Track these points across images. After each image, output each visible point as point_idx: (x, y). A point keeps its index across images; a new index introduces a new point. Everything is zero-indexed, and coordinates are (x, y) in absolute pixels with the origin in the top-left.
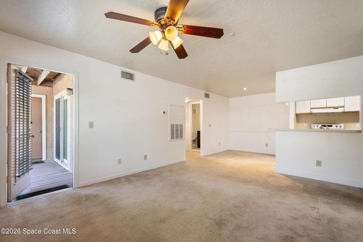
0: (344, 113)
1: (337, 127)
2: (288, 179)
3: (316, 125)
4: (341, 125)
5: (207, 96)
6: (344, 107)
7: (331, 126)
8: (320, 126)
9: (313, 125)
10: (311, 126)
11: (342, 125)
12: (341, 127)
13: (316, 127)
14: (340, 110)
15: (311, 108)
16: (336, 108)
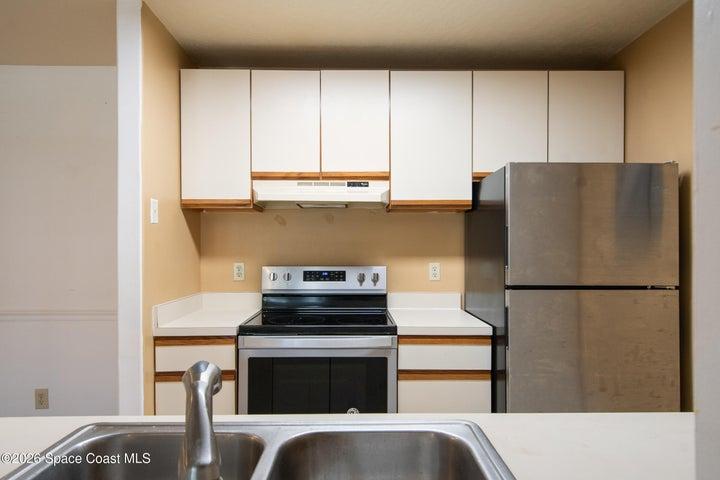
0: (391, 209)
1: (362, 279)
3: (281, 271)
4: (377, 269)
6: (386, 177)
7: (341, 276)
9: (268, 271)
10: (260, 273)
11: (381, 270)
12: (376, 279)
13: (280, 282)
14: (374, 193)
15: (256, 177)
16: (357, 181)
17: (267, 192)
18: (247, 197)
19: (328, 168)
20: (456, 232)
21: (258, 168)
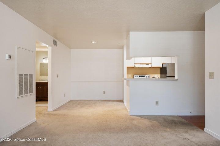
1: (147, 77)
2: (142, 119)
5: (55, 43)
6: (151, 64)
7: (144, 76)
8: (138, 76)
10: (134, 76)
13: (136, 77)
14: (150, 66)
15: (135, 64)
16: (147, 64)
17: (137, 66)
18: (133, 66)
19: (144, 63)
20: (159, 71)
21: (135, 63)
